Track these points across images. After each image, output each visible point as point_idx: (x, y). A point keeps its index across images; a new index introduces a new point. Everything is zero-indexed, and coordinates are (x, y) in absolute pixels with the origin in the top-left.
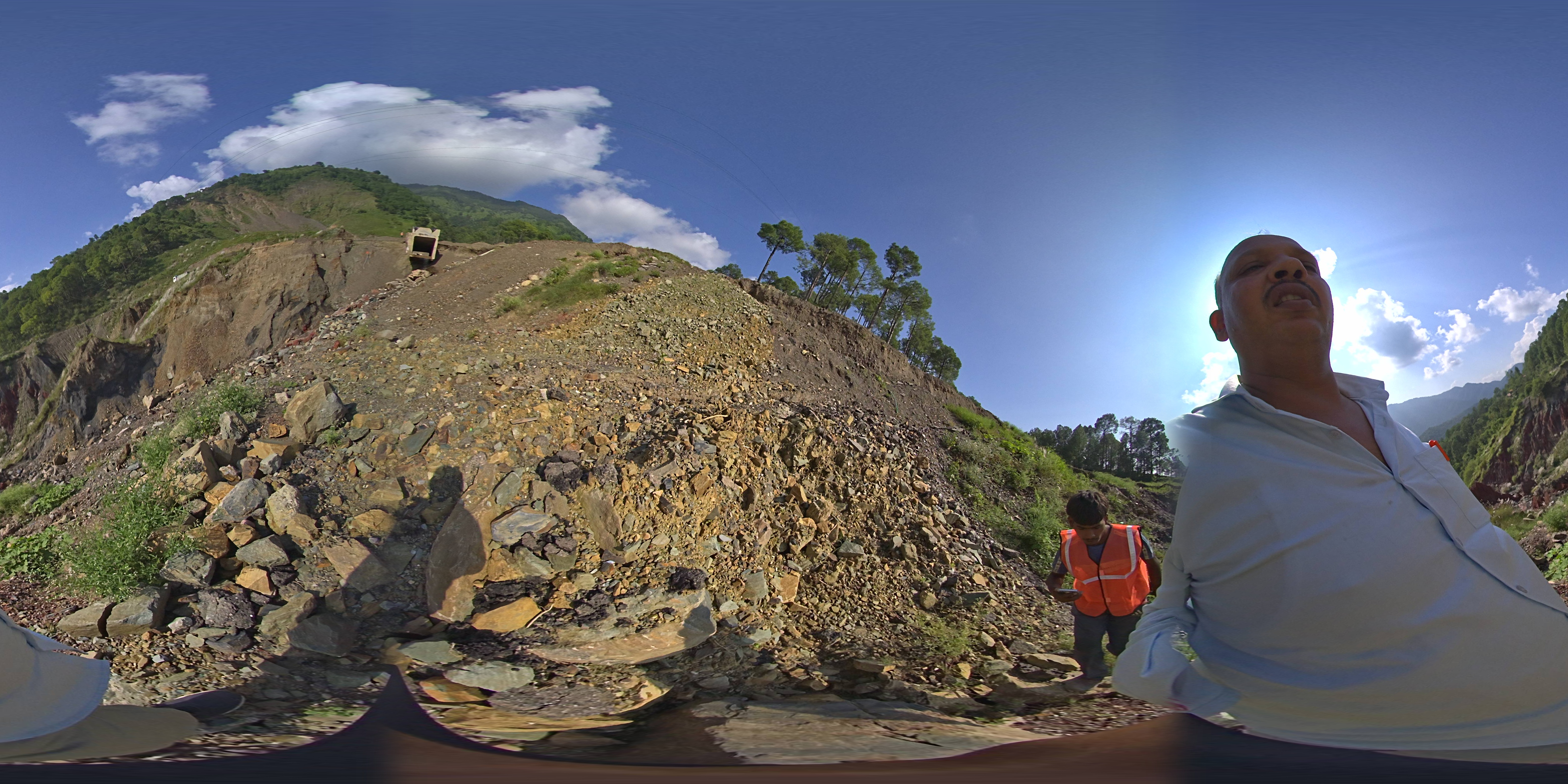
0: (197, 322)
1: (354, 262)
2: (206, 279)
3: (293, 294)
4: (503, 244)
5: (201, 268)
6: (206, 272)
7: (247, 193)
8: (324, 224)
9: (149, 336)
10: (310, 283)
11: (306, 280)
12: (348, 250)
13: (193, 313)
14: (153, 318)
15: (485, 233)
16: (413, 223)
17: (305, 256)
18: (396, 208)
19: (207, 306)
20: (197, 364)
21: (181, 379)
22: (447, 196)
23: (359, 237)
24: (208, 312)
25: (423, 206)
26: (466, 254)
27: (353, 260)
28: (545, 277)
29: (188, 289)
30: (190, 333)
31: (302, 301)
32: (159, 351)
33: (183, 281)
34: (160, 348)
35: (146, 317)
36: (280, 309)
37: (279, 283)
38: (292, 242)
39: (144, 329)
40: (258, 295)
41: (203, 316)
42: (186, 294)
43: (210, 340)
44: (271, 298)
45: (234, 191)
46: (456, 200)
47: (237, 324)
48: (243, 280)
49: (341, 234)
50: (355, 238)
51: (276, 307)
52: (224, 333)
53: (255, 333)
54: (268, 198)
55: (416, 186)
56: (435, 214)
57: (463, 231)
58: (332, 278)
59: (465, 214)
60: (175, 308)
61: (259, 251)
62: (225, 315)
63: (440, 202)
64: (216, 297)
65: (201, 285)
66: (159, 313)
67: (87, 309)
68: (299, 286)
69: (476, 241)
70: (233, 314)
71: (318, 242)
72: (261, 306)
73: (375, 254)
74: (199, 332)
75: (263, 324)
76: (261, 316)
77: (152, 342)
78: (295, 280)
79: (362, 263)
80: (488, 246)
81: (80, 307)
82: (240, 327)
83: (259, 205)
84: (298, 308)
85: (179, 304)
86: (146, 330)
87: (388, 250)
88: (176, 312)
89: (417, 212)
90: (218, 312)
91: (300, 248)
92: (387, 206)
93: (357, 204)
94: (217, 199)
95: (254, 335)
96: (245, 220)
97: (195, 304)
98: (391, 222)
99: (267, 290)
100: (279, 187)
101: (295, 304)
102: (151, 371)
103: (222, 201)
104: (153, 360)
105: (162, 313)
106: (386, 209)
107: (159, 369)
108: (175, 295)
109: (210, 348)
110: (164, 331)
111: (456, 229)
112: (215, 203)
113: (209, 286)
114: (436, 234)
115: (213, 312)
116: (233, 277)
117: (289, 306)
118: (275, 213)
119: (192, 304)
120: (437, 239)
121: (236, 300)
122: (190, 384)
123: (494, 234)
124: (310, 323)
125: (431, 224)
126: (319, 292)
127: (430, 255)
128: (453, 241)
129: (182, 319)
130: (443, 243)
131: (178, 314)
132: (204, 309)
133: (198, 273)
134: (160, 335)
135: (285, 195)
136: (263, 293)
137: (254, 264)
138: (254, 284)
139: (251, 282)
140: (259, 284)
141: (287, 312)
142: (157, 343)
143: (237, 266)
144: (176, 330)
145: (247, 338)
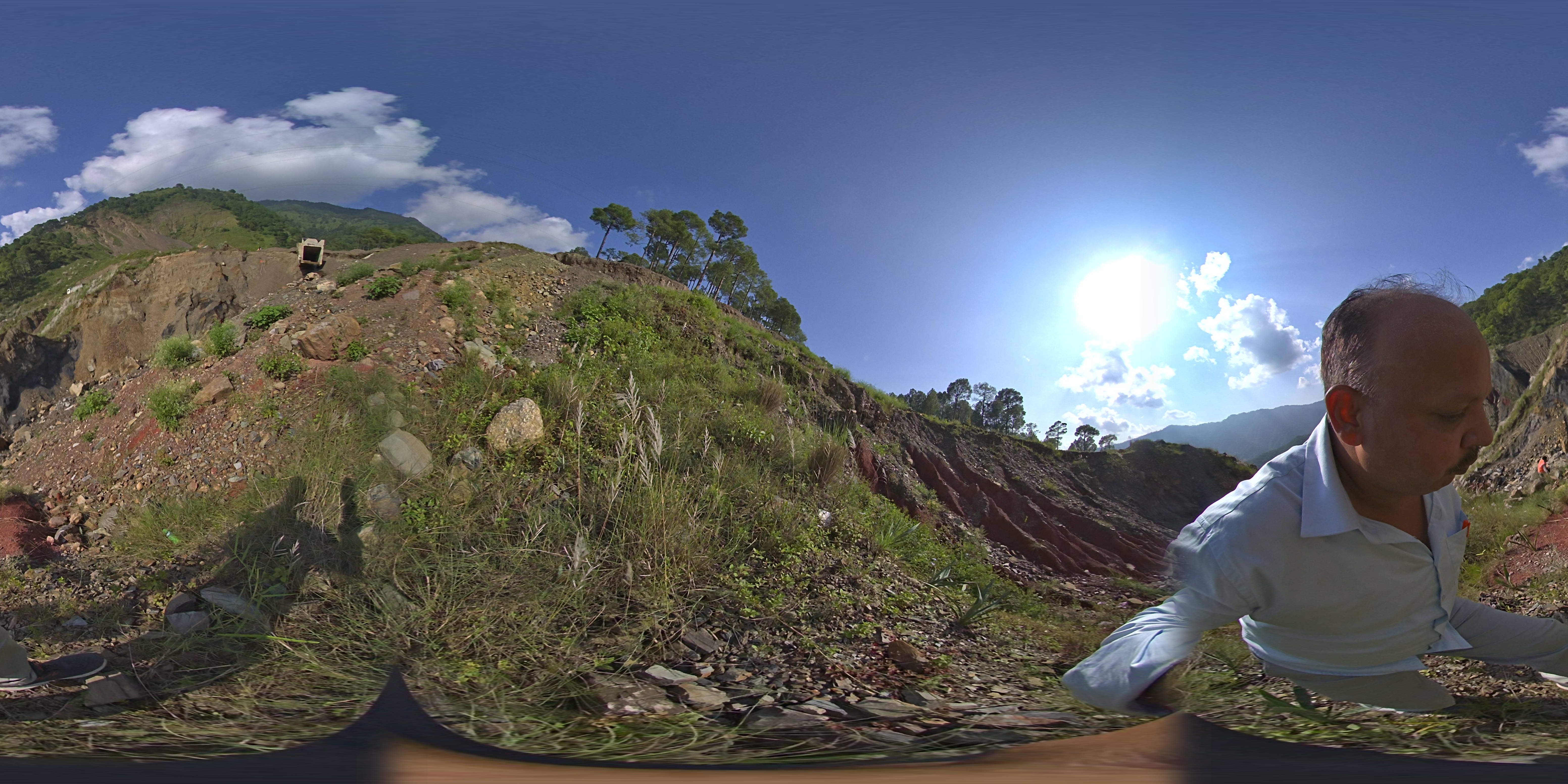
0: (111, 321)
2: (116, 283)
3: (202, 296)
5: (109, 274)
6: (113, 279)
7: (115, 217)
9: (64, 333)
10: (217, 286)
11: (212, 283)
12: (244, 259)
13: (106, 313)
18: (255, 226)
19: (119, 307)
20: (119, 356)
24: (121, 312)
27: (250, 268)
29: (99, 292)
30: (105, 331)
31: (211, 300)
32: (75, 347)
34: (76, 344)
36: (192, 309)
37: (186, 287)
38: (194, 252)
39: (53, 328)
40: (167, 298)
41: (116, 316)
42: (96, 297)
43: (127, 335)
44: (181, 300)
45: (102, 215)
47: (150, 324)
48: (151, 285)
51: (187, 307)
52: (139, 331)
53: (171, 329)
58: (236, 282)
60: (85, 310)
62: (137, 315)
64: (127, 299)
65: (111, 289)
68: (207, 288)
70: (145, 314)
71: (218, 253)
72: (173, 307)
73: (268, 262)
74: (114, 330)
75: (176, 322)
76: (174, 315)
77: (68, 339)
78: (202, 284)
79: (259, 269)
82: (154, 325)
83: (129, 228)
84: (210, 307)
85: (89, 306)
86: (57, 326)
87: (279, 259)
90: (130, 312)
91: (202, 258)
93: (219, 223)
94: (88, 223)
95: (169, 332)
97: (107, 305)
99: (175, 293)
101: (205, 305)
102: (70, 365)
103: (94, 224)
104: (70, 355)
105: (66, 317)
107: (76, 362)
109: (129, 343)
112: (88, 226)
113: (118, 289)
114: (321, 244)
115: (125, 312)
116: (141, 282)
117: (200, 306)
119: (104, 305)
120: (322, 248)
121: (146, 302)
127: (318, 261)
128: (337, 249)
129: (95, 319)
130: (328, 251)
131: (91, 314)
132: (116, 310)
134: (73, 333)
135: (151, 217)
136: (171, 296)
137: (160, 271)
138: (162, 288)
139: (158, 287)
140: (167, 288)
141: (198, 312)
142: (72, 340)
143: (144, 272)
144: (90, 329)
145: (163, 334)
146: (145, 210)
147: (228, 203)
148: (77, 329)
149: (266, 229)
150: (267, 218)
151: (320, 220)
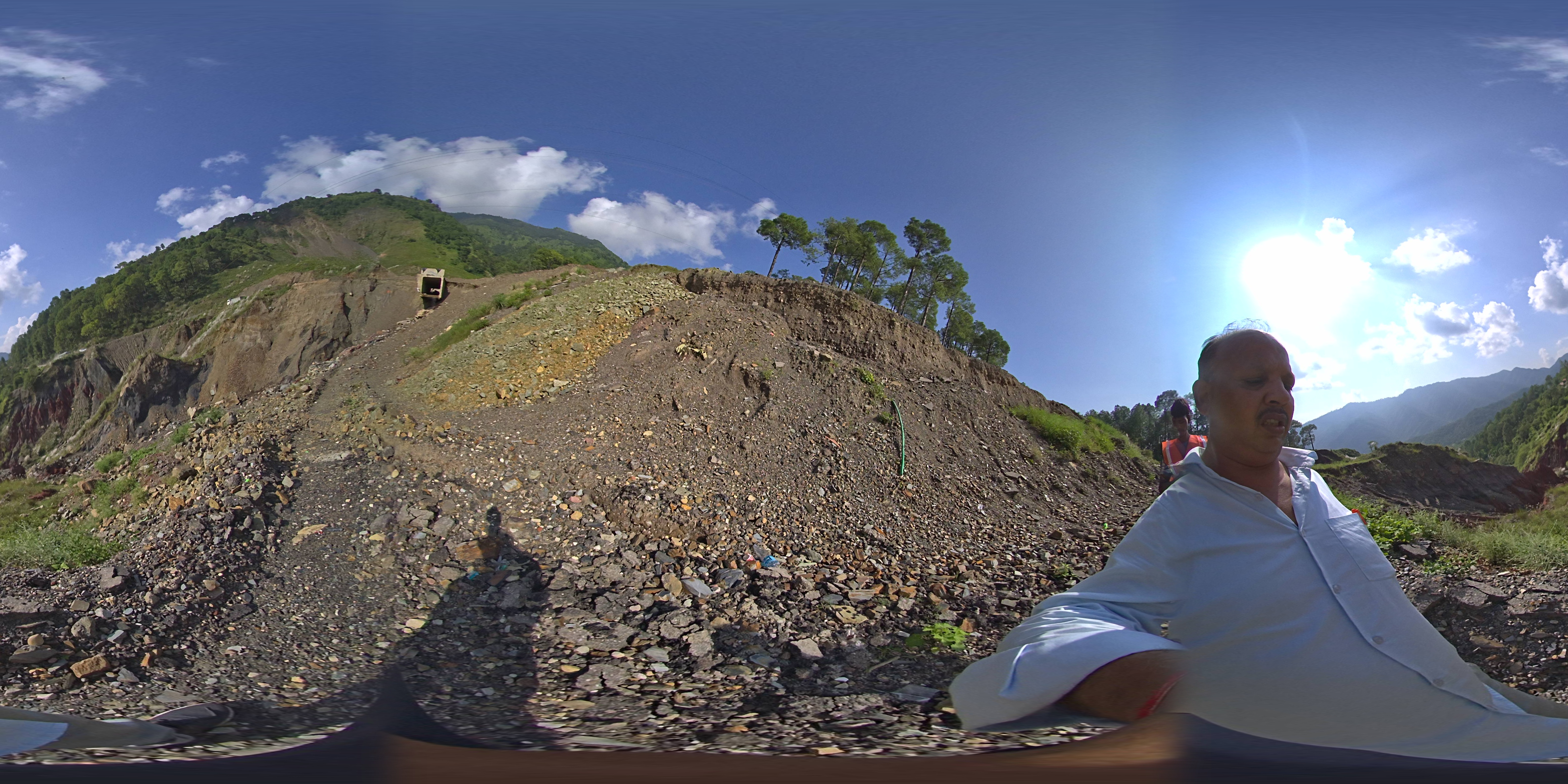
0: (240, 349)
1: (376, 301)
2: (253, 309)
3: (319, 330)
5: (251, 297)
6: (253, 303)
7: (310, 217)
8: (375, 252)
9: (199, 355)
10: (335, 321)
12: (372, 289)
13: (238, 340)
14: (205, 338)
18: (442, 237)
19: (251, 334)
20: (235, 386)
21: (221, 397)
22: (490, 225)
24: (250, 340)
25: (467, 235)
27: (376, 299)
29: (237, 316)
30: (234, 358)
31: (327, 337)
32: (205, 370)
33: (235, 306)
34: (206, 368)
35: (198, 336)
36: (310, 342)
39: (194, 349)
40: (294, 328)
41: (246, 344)
42: (235, 320)
43: (249, 365)
44: (304, 331)
45: (298, 213)
46: (499, 229)
47: (273, 353)
48: (284, 313)
51: (307, 340)
52: (262, 360)
53: (287, 362)
54: (328, 222)
57: (503, 260)
58: (356, 317)
59: (507, 242)
60: (222, 333)
61: (300, 287)
62: (264, 344)
63: (484, 230)
64: (259, 327)
65: (248, 314)
66: (210, 334)
67: (146, 319)
68: (328, 322)
70: (271, 344)
72: (295, 339)
74: (241, 357)
75: (295, 355)
76: (294, 348)
77: (200, 361)
78: (325, 317)
79: (383, 301)
81: (139, 316)
82: (276, 356)
83: (318, 230)
85: (227, 329)
86: (197, 348)
88: (223, 337)
89: (461, 241)
90: (259, 340)
91: (333, 287)
92: (434, 235)
93: (408, 233)
94: (281, 221)
96: (304, 244)
97: (241, 331)
99: (302, 323)
101: (322, 339)
102: (197, 387)
103: (285, 223)
104: (199, 377)
105: (213, 336)
106: (433, 239)
107: (204, 386)
108: (225, 321)
109: (249, 372)
111: (496, 258)
112: (279, 224)
113: (254, 316)
115: (254, 340)
116: (276, 310)
117: (317, 340)
118: (331, 238)
119: (239, 331)
121: (275, 331)
122: (227, 402)
126: (342, 329)
129: (228, 344)
131: (225, 339)
132: (247, 337)
133: (248, 302)
134: (207, 357)
135: (343, 221)
136: (298, 326)
137: (294, 299)
138: (292, 317)
139: (289, 315)
140: (296, 318)
141: (315, 346)
142: (204, 364)
143: (280, 300)
144: (222, 354)
145: (280, 366)
146: (338, 213)
147: (422, 213)
148: (211, 352)
149: (452, 242)
150: (456, 232)
151: (509, 236)
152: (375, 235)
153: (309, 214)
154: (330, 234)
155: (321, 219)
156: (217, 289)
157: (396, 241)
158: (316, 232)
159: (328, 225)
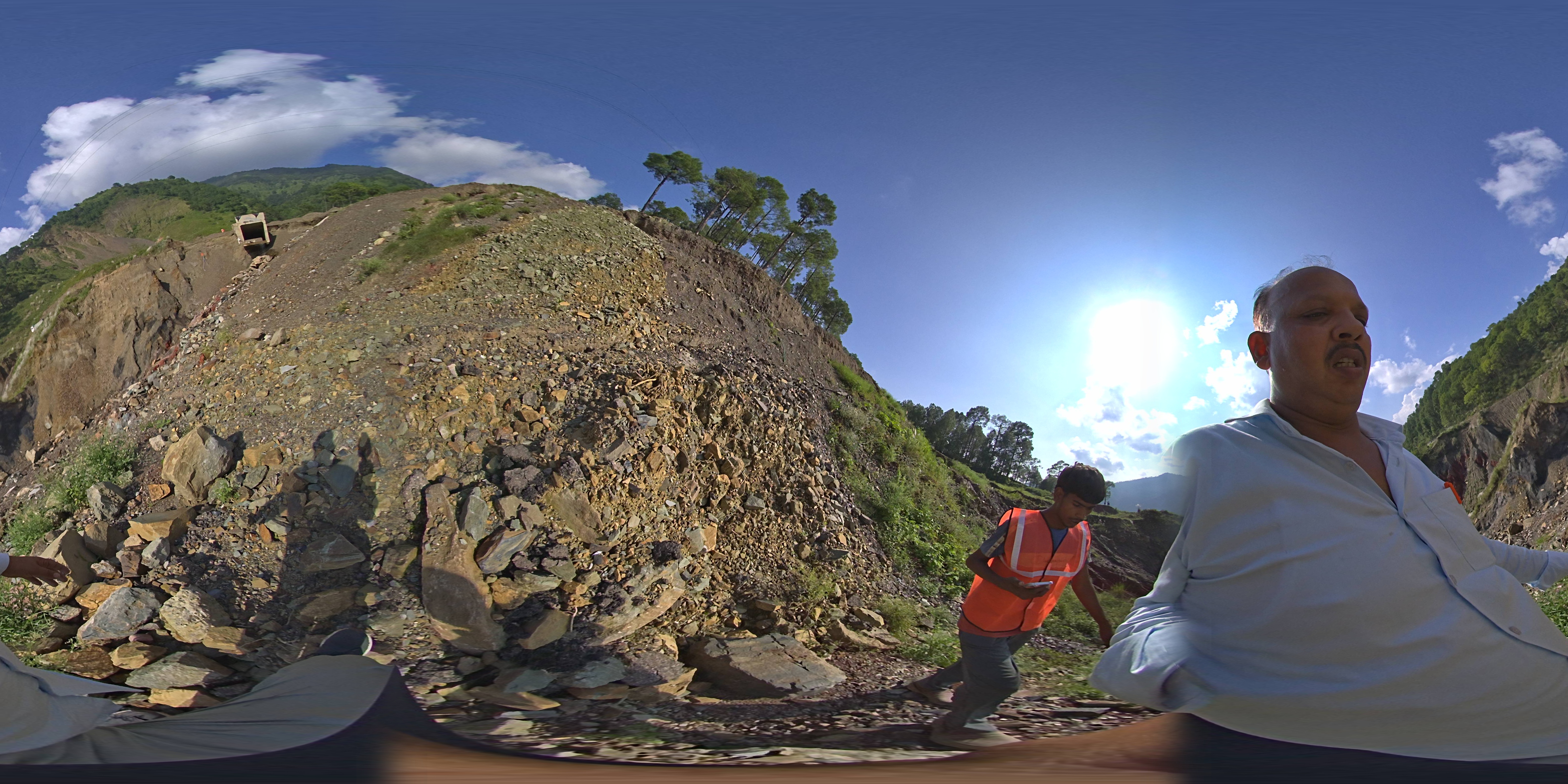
0: (62, 367)
1: (193, 267)
2: (61, 322)
3: (145, 316)
4: (335, 209)
5: (53, 313)
6: (59, 316)
7: (70, 230)
8: (151, 239)
9: (20, 390)
10: (158, 300)
11: (153, 297)
12: (183, 258)
13: (57, 358)
14: (20, 371)
15: (309, 203)
16: (232, 214)
17: (145, 275)
18: (209, 205)
19: (68, 348)
20: (73, 409)
21: (60, 427)
22: (250, 180)
23: (189, 241)
24: (70, 354)
25: (233, 195)
26: (301, 228)
27: (191, 266)
28: (398, 231)
29: (46, 336)
30: (59, 379)
31: (156, 319)
32: (32, 403)
33: (40, 330)
34: (32, 400)
35: (13, 372)
36: (138, 334)
37: (129, 308)
38: (128, 265)
39: (14, 385)
40: (113, 326)
41: (67, 360)
42: (45, 342)
43: (79, 381)
44: (126, 325)
45: (58, 230)
46: (262, 181)
47: (101, 360)
48: (96, 314)
49: (170, 244)
50: (185, 244)
51: (133, 333)
52: (91, 372)
53: (121, 364)
54: (90, 229)
55: (214, 179)
56: (248, 200)
57: (285, 207)
58: (178, 289)
59: (279, 192)
60: (38, 358)
61: (100, 282)
62: (87, 353)
63: (245, 187)
64: (75, 337)
65: (57, 330)
66: (25, 365)
68: (149, 305)
69: (304, 213)
70: (95, 350)
71: (152, 258)
72: (120, 336)
73: (210, 254)
74: (67, 376)
75: (126, 353)
76: (122, 346)
77: (24, 396)
78: (144, 301)
79: (201, 265)
80: (320, 214)
82: (105, 362)
83: (85, 239)
84: (155, 328)
85: (41, 353)
86: (16, 384)
87: (221, 247)
88: (40, 361)
89: (231, 203)
91: (137, 269)
92: (200, 206)
93: (171, 212)
94: (48, 243)
95: (120, 366)
96: (79, 255)
97: (57, 349)
98: (211, 219)
99: (120, 318)
100: (95, 217)
101: (151, 325)
102: (28, 425)
103: (52, 243)
104: (27, 414)
105: (28, 365)
106: (200, 209)
107: (36, 421)
108: (35, 345)
109: (82, 389)
110: (34, 383)
111: (277, 208)
112: (48, 246)
113: (65, 329)
114: (261, 218)
115: (75, 353)
116: (85, 314)
117: (146, 328)
118: (102, 242)
119: (54, 350)
120: (264, 222)
121: (94, 335)
122: (70, 430)
123: (320, 202)
124: (171, 340)
125: (250, 210)
126: (169, 305)
127: (264, 239)
128: (280, 219)
129: (47, 367)
130: (272, 224)
131: (43, 363)
132: (65, 352)
133: (52, 318)
134: (30, 388)
135: (103, 222)
136: (117, 322)
137: (100, 296)
138: (106, 315)
139: (103, 315)
140: (111, 315)
141: (145, 335)
142: (29, 396)
143: (85, 303)
144: (44, 380)
145: (114, 371)
148: (32, 383)
152: (142, 224)
153: (69, 227)
154: (99, 238)
155: (82, 228)
156: (18, 323)
157: (164, 223)
158: (85, 241)
159: (92, 232)
